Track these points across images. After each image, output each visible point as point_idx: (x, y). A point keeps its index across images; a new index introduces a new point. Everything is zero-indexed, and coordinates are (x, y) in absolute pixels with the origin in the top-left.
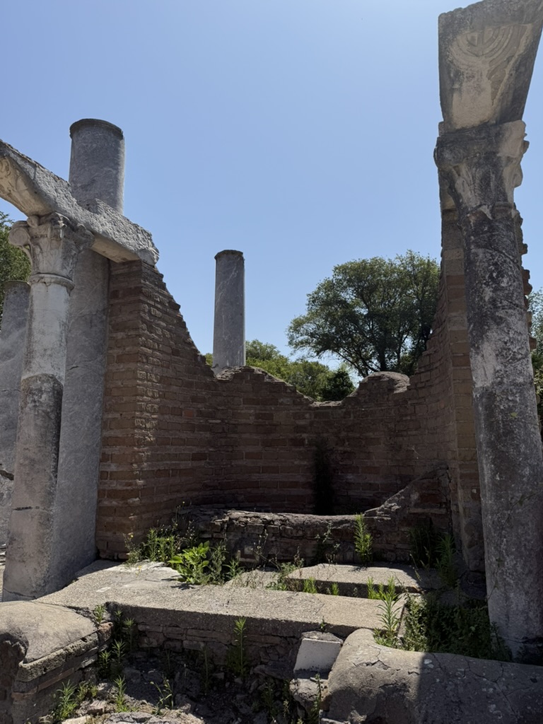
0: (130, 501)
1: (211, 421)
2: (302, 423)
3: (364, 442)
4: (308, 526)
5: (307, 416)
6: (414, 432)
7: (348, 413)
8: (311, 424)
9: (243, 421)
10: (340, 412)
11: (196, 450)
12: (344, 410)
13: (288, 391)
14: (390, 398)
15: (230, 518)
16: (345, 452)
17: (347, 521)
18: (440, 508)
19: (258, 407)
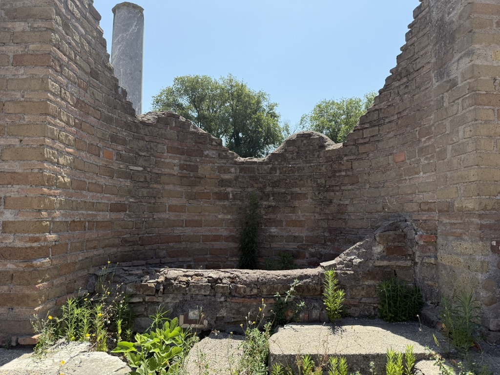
0: (37, 263)
1: (131, 168)
2: (226, 177)
3: (289, 197)
4: (264, 284)
5: (233, 170)
6: (350, 187)
7: (274, 169)
8: (236, 178)
9: (167, 171)
10: (266, 167)
11: (115, 199)
12: (270, 166)
13: (214, 143)
14: (322, 154)
15: (166, 279)
16: (270, 206)
17: (307, 276)
18: (406, 260)
19: (183, 157)
